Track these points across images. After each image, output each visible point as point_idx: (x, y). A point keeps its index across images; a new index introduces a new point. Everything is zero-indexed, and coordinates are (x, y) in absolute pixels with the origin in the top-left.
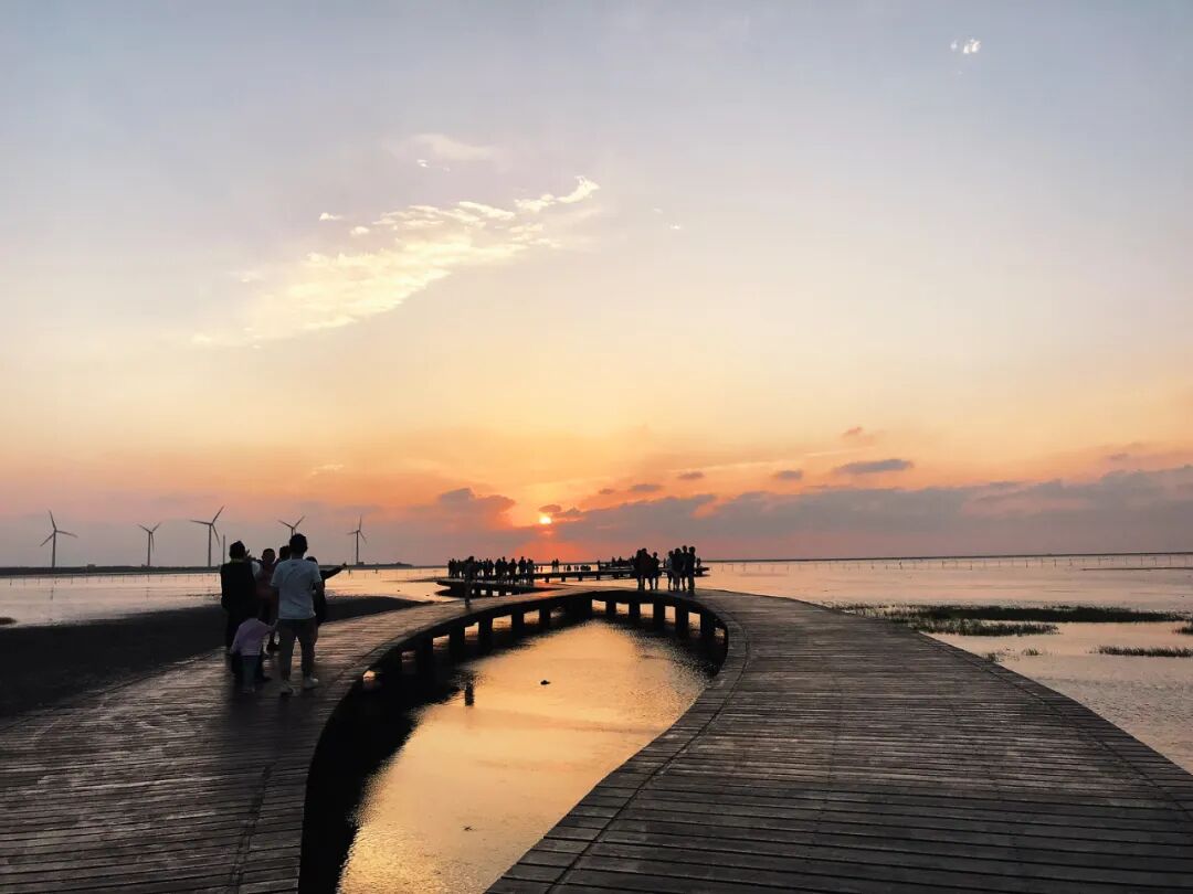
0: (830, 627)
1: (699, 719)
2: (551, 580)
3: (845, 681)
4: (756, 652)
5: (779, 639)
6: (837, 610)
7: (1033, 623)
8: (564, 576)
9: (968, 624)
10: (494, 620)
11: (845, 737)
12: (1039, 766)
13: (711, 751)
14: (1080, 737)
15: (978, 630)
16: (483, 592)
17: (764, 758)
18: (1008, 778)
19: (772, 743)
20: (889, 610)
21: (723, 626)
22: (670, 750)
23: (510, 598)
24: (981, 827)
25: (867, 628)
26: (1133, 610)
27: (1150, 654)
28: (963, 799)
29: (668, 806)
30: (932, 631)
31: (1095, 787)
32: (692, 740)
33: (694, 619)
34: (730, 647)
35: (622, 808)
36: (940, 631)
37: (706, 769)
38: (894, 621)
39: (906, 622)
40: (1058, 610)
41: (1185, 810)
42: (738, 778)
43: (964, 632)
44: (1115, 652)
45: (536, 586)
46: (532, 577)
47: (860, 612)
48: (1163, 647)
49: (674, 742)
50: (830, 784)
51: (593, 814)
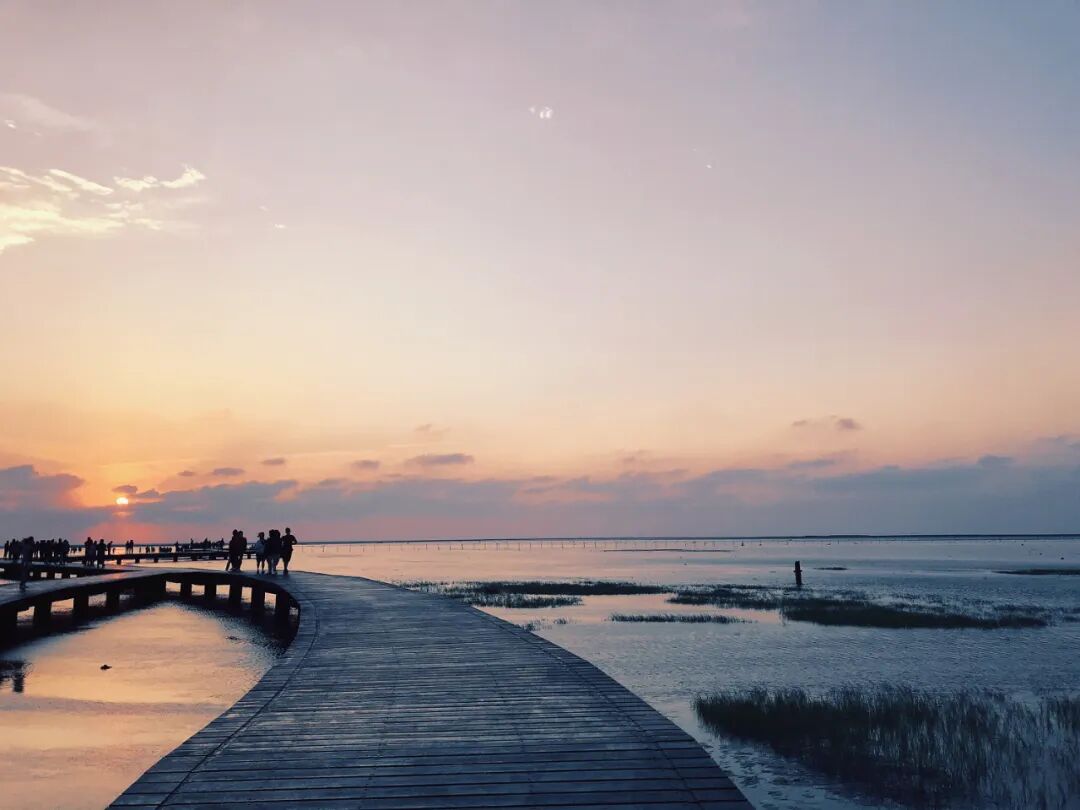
0: (395, 603)
1: (263, 697)
2: (123, 562)
3: (405, 653)
4: (325, 629)
5: (348, 616)
6: (404, 588)
7: (565, 596)
8: (138, 558)
9: (514, 597)
10: (54, 604)
11: (398, 706)
12: (556, 720)
13: (270, 728)
14: (590, 693)
15: (521, 602)
16: (44, 575)
17: (320, 731)
18: (532, 733)
19: (330, 715)
20: (449, 586)
21: (297, 606)
22: (230, 729)
23: (74, 580)
24: (507, 778)
25: (429, 604)
26: (638, 584)
27: (647, 620)
28: (494, 755)
29: (219, 786)
30: (483, 605)
31: (598, 735)
32: (253, 718)
33: (270, 599)
34: (301, 626)
35: (171, 793)
36: (490, 604)
37: (264, 746)
38: (451, 597)
39: (463, 597)
40: (583, 584)
41: (662, 750)
42: (294, 752)
43: (509, 605)
44: (623, 619)
45: (106, 568)
46: (102, 559)
47: (425, 589)
48: (656, 614)
49: (235, 720)
50: (380, 751)
51: (139, 802)
